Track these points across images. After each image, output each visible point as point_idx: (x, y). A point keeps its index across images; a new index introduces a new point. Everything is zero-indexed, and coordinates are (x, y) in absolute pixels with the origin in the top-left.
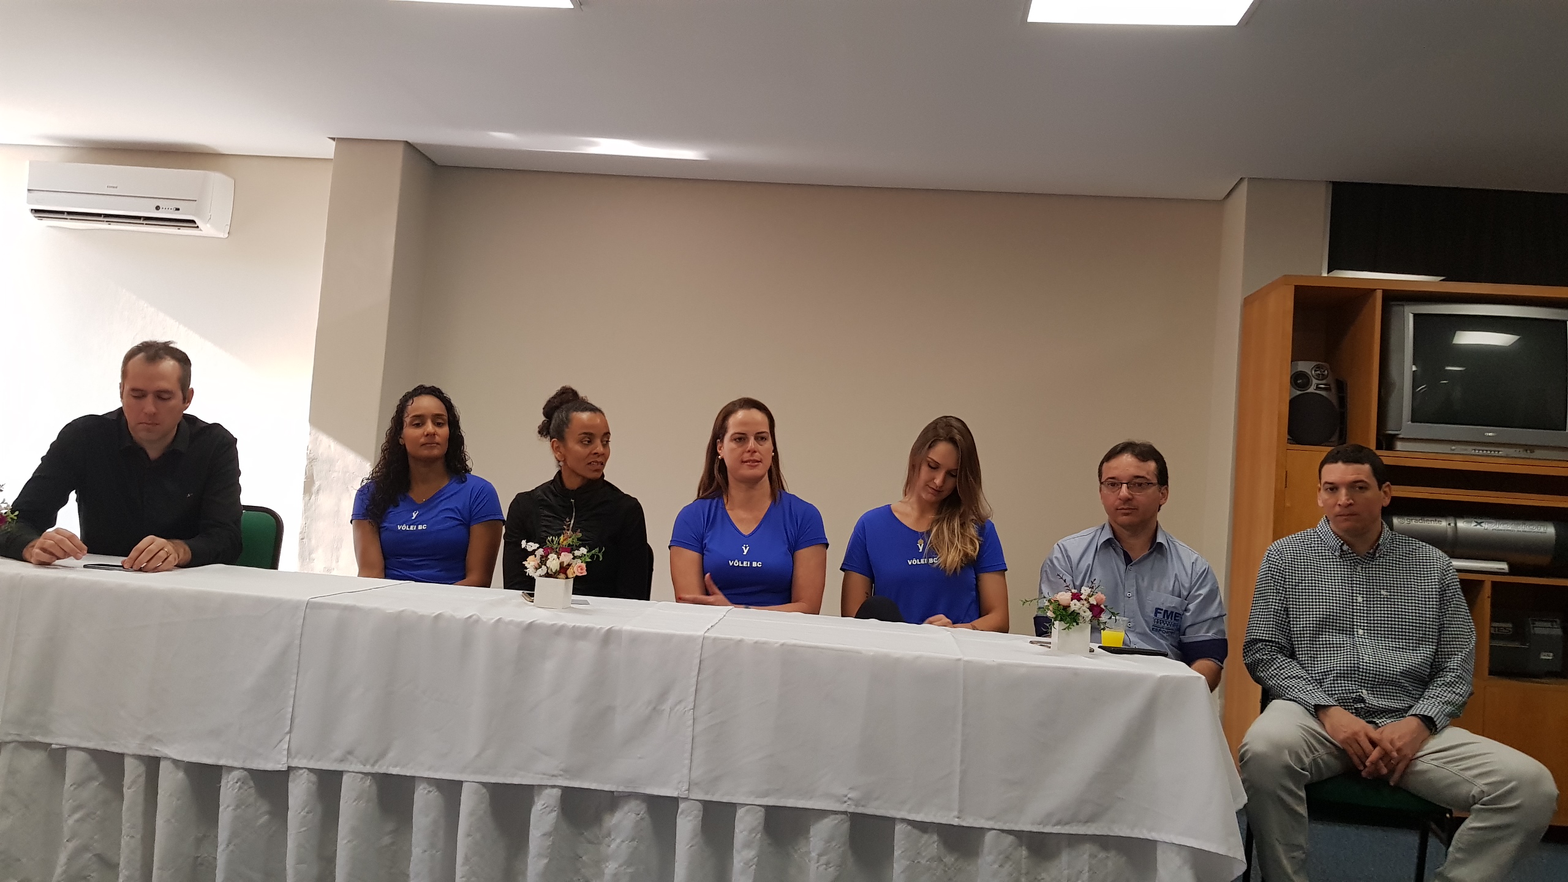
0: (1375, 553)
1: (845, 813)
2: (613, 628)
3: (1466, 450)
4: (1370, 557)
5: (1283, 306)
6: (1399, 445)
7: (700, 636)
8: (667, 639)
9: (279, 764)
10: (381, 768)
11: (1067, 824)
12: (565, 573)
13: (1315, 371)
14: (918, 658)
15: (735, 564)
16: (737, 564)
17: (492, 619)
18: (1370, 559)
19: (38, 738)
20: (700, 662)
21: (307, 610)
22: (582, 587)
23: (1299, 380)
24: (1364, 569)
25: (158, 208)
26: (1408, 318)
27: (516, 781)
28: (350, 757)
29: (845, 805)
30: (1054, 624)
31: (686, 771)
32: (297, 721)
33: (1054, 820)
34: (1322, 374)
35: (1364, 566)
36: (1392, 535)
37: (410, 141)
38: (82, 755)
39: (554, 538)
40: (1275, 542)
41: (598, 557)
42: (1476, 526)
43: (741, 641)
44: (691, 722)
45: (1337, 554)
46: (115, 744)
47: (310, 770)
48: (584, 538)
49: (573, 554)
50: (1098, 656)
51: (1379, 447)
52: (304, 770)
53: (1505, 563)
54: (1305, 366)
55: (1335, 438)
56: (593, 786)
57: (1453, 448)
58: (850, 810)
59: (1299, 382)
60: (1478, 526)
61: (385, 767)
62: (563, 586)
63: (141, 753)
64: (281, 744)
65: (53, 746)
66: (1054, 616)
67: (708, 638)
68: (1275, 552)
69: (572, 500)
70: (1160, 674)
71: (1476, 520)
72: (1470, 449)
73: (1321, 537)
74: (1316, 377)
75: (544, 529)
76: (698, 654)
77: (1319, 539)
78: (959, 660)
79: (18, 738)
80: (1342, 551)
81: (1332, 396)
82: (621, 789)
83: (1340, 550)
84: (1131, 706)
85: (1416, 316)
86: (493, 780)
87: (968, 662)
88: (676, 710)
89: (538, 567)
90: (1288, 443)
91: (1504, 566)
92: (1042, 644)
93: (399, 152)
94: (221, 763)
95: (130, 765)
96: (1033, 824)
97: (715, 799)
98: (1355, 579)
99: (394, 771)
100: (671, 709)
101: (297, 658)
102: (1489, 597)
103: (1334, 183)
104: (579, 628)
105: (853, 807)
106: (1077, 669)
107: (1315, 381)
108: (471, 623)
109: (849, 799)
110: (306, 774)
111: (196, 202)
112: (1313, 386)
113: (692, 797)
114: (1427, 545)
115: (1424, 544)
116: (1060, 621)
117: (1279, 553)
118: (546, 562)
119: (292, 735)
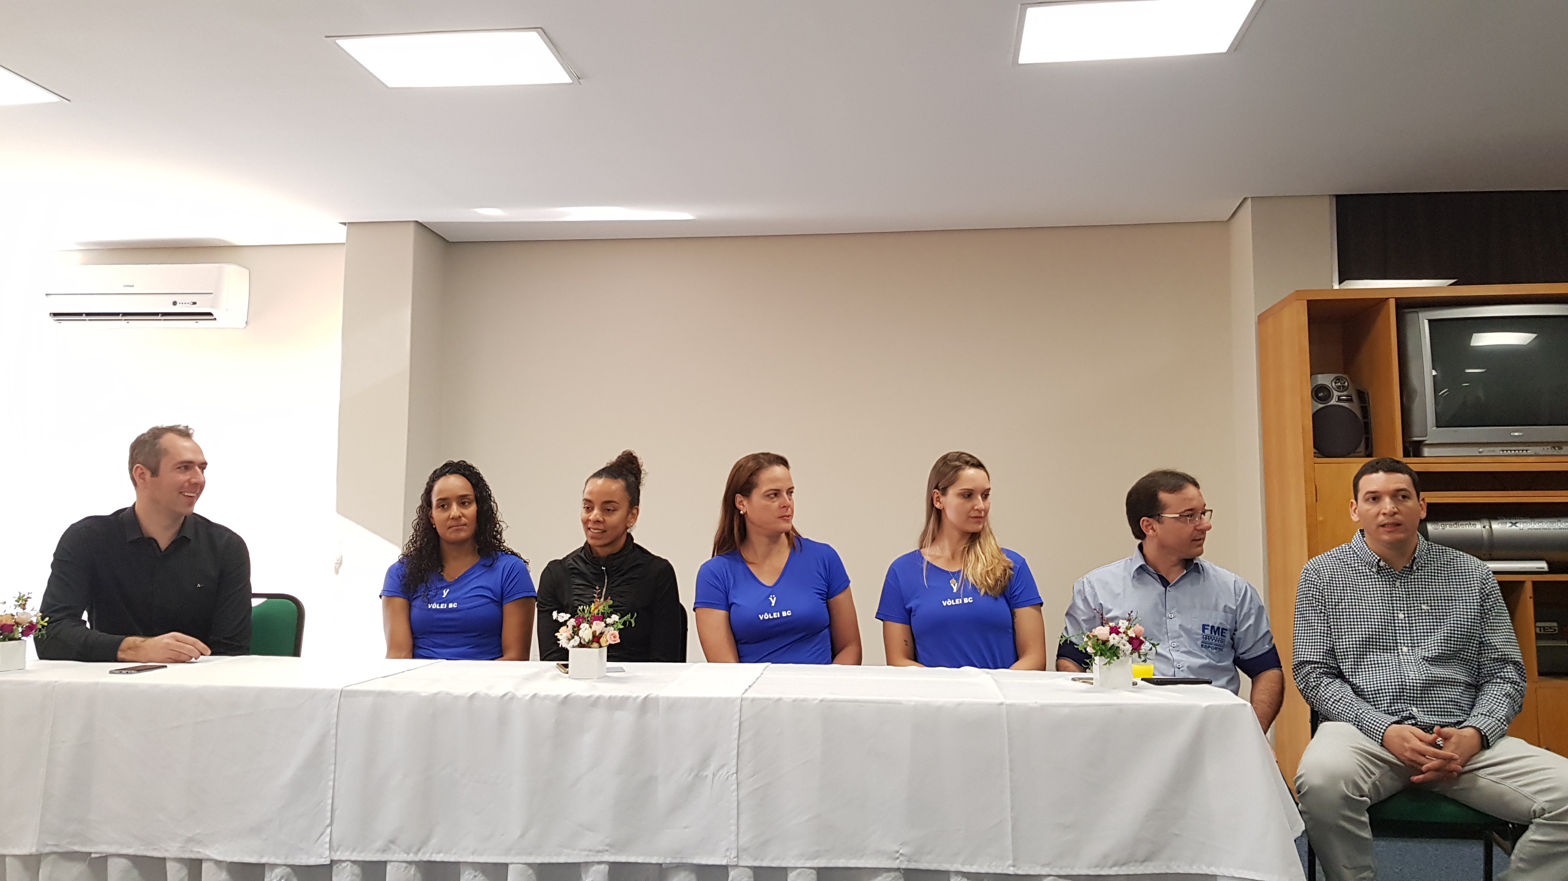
0: (1412, 565)
1: (898, 869)
2: (650, 696)
3: (1494, 451)
4: (1407, 571)
5: (1297, 321)
6: (1426, 451)
7: (737, 699)
8: (705, 702)
9: (322, 857)
10: (427, 855)
11: (1124, 864)
12: (598, 642)
13: (1335, 383)
14: (959, 704)
15: (765, 618)
16: (767, 618)
17: (527, 695)
18: (1408, 573)
19: (76, 848)
20: (740, 724)
21: (342, 700)
22: (616, 654)
23: (1320, 393)
24: (1403, 584)
25: (175, 303)
26: (1422, 323)
27: (562, 859)
28: (393, 847)
29: (898, 861)
30: (1094, 660)
31: (733, 838)
32: (337, 813)
33: (1110, 863)
34: (1343, 386)
35: (1403, 581)
36: (1428, 545)
37: (420, 221)
38: (124, 862)
39: (585, 607)
40: (1311, 560)
41: (630, 623)
42: (1511, 526)
43: (780, 699)
44: (735, 786)
45: (1374, 570)
46: (155, 849)
47: (354, 862)
48: (616, 604)
49: (605, 623)
50: (1142, 688)
51: (1406, 454)
52: (348, 863)
53: (1544, 562)
54: (1325, 379)
55: (1362, 448)
56: (640, 860)
57: (1481, 450)
58: (903, 866)
59: (1320, 395)
60: (1514, 527)
61: (428, 855)
62: (598, 654)
63: (183, 856)
64: (322, 837)
65: (93, 855)
66: (1094, 651)
67: (747, 699)
68: (1312, 572)
69: (603, 568)
70: (1205, 704)
71: (1511, 521)
72: (1498, 451)
73: (1356, 553)
74: (1336, 388)
75: (576, 598)
76: (737, 716)
77: (1355, 555)
78: (1002, 704)
79: (56, 849)
80: (1379, 566)
81: (1354, 407)
82: (668, 861)
83: (1377, 567)
84: (1178, 739)
85: (1431, 322)
86: (539, 860)
87: (1010, 705)
88: (718, 775)
89: (570, 637)
90: (1314, 457)
91: (1543, 565)
92: (1085, 681)
93: (411, 231)
94: (263, 861)
95: (172, 869)
96: (1089, 868)
97: (764, 864)
98: (1394, 595)
99: (438, 858)
100: (714, 775)
101: (334, 748)
102: (1531, 598)
103: (1337, 196)
104: (615, 697)
105: (906, 863)
106: (1121, 705)
107: (1336, 394)
108: (506, 700)
109: (901, 854)
110: (349, 866)
111: (212, 295)
112: (1334, 400)
113: (741, 863)
114: (1465, 554)
115: (1461, 553)
116: (1100, 656)
117: (1316, 572)
118: (578, 633)
119: (334, 826)
